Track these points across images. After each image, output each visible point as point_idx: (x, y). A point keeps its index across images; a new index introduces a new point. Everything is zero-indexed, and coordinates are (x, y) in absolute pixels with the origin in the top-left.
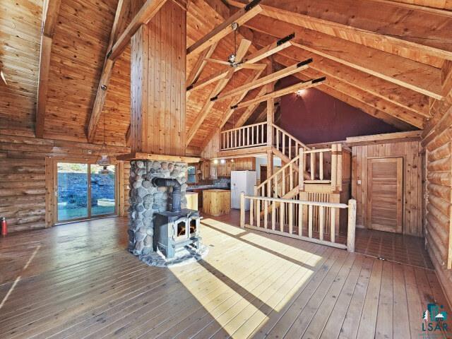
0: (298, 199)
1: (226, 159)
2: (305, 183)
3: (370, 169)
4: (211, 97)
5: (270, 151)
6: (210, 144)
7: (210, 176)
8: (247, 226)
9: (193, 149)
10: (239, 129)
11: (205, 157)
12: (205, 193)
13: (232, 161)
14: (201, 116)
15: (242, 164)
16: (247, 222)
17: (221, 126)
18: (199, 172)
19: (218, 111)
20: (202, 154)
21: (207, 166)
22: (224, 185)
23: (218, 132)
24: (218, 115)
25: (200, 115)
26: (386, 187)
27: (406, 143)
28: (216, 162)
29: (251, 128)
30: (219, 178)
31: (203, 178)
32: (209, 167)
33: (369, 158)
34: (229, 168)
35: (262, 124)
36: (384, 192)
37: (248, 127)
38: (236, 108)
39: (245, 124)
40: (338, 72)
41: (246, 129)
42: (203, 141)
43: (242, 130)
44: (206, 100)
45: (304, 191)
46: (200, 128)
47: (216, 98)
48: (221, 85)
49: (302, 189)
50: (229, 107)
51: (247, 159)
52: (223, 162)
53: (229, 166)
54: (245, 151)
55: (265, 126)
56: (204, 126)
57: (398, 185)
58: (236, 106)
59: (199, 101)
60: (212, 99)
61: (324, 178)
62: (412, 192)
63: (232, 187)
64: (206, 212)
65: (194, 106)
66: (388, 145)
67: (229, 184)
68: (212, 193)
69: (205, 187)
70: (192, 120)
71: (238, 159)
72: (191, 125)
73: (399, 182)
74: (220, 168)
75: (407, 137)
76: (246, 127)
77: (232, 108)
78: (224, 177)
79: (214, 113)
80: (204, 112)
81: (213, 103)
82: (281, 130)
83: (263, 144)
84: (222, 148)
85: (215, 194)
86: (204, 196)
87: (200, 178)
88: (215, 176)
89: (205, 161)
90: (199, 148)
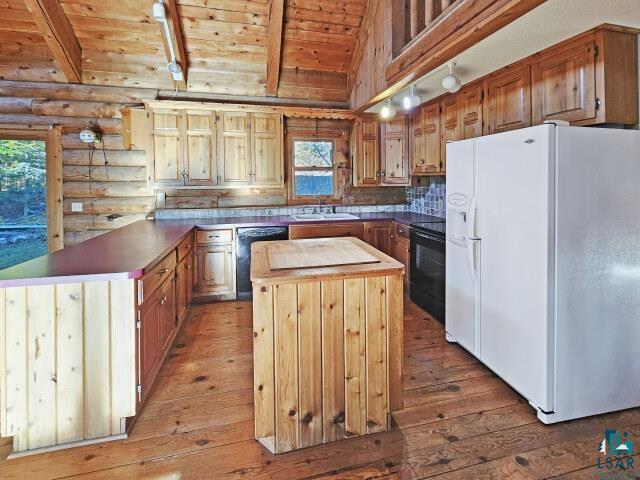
6: (369, 46)
11: (359, 105)
21: (368, 137)
30: (419, 179)
31: (356, 183)
32: (376, 140)
42: (349, 47)
87: (347, 180)
88: (399, 173)
89: (358, 119)
90: (344, 77)
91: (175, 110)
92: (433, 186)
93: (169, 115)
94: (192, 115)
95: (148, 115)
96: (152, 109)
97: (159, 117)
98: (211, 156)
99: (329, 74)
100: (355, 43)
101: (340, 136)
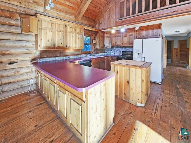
7: (104, 45)
9: (89, 21)
11: (101, 28)
18: (94, 42)
20: (97, 25)
21: (102, 37)
22: (118, 54)
31: (99, 48)
42: (98, 13)
52: (123, 30)
53: (126, 36)
78: (118, 46)
84: (123, 16)
88: (108, 45)
90: (94, 20)
91: (51, 21)
93: (48, 22)
94: (57, 24)
95: (39, 21)
96: (41, 18)
97: (44, 22)
98: (64, 38)
99: (91, 19)
100: (100, 13)
101: (93, 36)
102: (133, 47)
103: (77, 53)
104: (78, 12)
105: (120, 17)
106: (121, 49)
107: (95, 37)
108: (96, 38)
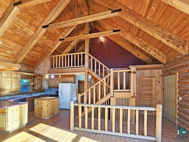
0: (110, 104)
1: (55, 76)
2: (114, 92)
3: (141, 83)
4: (43, 25)
5: (87, 71)
6: (42, 64)
7: (42, 86)
8: (76, 128)
9: (27, 66)
10: (66, 55)
11: (38, 73)
12: (36, 101)
13: (60, 76)
14: (34, 39)
15: (66, 79)
16: (76, 125)
17: (52, 52)
18: (32, 84)
19: (49, 40)
20: (35, 70)
21: (39, 80)
22: (54, 93)
23: (49, 55)
24: (49, 43)
25: (32, 38)
26: (148, 92)
27: (156, 70)
28: (47, 77)
29: (73, 56)
30: (50, 88)
31: (36, 89)
32: (41, 80)
33: (140, 77)
34: (57, 82)
35: (82, 53)
36: (147, 95)
37: (72, 54)
38: (63, 41)
39: (69, 53)
40: (138, 20)
41: (70, 56)
42: (36, 61)
43: (67, 56)
44: (39, 26)
45: (113, 97)
46: (32, 49)
47: (47, 26)
48: (52, 17)
49: (112, 95)
50: (58, 39)
51: (70, 76)
52: (53, 77)
53: (57, 80)
54: (69, 71)
55: (84, 55)
56: (37, 49)
57: (153, 91)
58: (63, 39)
59: (31, 25)
60: (43, 27)
61: (126, 88)
62: (158, 95)
63: (60, 94)
64: (37, 116)
65: (26, 28)
66: (148, 71)
67: (57, 92)
68: (44, 101)
69: (38, 94)
70: (24, 41)
71: (63, 75)
72: (23, 45)
73: (154, 90)
74: (50, 81)
75: (156, 67)
76: (70, 54)
77: (60, 40)
78: (53, 87)
79: (45, 40)
80: (37, 36)
81: (44, 30)
82: (94, 58)
83: (82, 66)
84: (52, 67)
85: (46, 101)
86: (35, 103)
87: (33, 88)
88: (46, 87)
89: (38, 76)
90: (33, 66)
92: (52, 89)
99: (29, 65)
100: (37, 61)
101: (31, 78)
102: (58, 88)
103: (13, 94)
104: (15, 60)
105: (51, 67)
106: (56, 89)
107: (33, 80)
108: (35, 81)
